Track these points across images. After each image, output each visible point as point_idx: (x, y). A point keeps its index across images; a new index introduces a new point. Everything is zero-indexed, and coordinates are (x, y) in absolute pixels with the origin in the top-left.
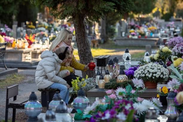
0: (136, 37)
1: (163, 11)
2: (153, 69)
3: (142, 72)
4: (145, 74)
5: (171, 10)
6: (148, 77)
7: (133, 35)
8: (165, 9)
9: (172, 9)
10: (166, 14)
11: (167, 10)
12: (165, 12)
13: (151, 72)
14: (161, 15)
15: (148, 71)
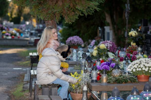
0: (10, 37)
1: (11, 15)
2: (148, 63)
3: (138, 66)
4: (142, 68)
5: (18, 15)
6: (145, 70)
7: (7, 36)
8: (13, 13)
9: (20, 14)
10: (15, 18)
11: (15, 14)
12: (14, 16)
13: (147, 66)
14: (10, 19)
15: (144, 65)
